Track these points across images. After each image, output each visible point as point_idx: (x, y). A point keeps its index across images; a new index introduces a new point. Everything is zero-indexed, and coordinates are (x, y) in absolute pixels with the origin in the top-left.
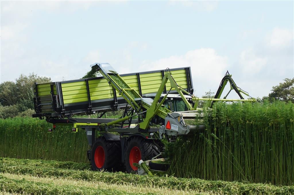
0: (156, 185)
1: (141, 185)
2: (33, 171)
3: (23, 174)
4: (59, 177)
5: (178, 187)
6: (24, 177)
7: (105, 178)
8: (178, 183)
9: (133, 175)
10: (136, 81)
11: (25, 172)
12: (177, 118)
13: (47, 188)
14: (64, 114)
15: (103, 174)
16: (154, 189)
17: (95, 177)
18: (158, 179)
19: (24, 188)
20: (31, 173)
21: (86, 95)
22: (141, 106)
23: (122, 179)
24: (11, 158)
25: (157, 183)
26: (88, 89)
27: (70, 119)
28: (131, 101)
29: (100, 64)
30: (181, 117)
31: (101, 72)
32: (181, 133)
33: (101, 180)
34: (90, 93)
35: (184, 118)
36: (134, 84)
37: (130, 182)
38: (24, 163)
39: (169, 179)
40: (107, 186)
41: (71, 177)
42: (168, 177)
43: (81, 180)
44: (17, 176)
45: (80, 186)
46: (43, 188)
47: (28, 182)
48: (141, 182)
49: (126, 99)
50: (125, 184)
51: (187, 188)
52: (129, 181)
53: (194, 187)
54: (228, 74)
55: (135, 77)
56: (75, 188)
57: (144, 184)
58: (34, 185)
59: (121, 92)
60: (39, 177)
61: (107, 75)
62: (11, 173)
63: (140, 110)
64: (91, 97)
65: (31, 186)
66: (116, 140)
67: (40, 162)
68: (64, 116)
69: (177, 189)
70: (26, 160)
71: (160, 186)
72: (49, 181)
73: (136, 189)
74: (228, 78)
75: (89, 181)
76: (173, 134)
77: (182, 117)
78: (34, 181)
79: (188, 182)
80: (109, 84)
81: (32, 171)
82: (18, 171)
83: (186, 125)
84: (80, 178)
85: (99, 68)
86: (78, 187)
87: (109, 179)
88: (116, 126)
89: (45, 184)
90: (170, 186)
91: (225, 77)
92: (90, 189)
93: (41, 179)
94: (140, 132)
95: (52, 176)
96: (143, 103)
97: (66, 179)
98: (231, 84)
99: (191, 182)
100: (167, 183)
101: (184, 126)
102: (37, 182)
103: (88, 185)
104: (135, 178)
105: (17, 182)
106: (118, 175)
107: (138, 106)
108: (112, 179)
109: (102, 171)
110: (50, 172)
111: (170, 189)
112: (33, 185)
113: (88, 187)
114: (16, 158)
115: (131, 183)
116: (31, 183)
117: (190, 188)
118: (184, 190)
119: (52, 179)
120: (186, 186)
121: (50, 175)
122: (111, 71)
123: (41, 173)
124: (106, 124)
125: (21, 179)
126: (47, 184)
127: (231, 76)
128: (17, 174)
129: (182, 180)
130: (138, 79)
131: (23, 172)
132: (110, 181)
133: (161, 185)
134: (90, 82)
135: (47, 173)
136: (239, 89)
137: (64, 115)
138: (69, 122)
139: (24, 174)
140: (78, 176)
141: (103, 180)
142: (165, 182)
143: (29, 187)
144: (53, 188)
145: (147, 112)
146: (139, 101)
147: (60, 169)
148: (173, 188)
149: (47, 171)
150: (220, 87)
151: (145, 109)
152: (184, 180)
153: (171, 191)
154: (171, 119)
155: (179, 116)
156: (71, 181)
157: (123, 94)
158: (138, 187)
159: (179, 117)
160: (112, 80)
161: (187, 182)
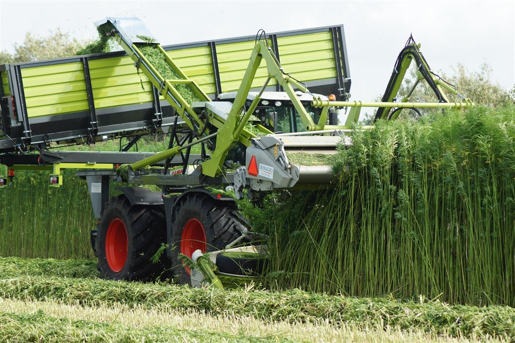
0: (393, 324)
1: (354, 325)
2: (65, 291)
3: (38, 298)
4: (135, 305)
5: (453, 328)
6: (40, 307)
7: (256, 306)
8: (453, 319)
9: (330, 298)
10: (207, 60)
11: (43, 293)
12: (272, 150)
13: (103, 336)
14: (29, 141)
15: (253, 297)
16: (387, 336)
17: (229, 303)
18: (398, 308)
19: (42, 336)
20: (61, 296)
21: (84, 96)
22: (205, 120)
23: (302, 309)
24: (6, 256)
25: (397, 319)
26: (88, 80)
27: (44, 155)
28: (185, 110)
29: (117, 20)
30: (279, 146)
31: (119, 39)
32: (279, 184)
33: (245, 311)
34: (94, 92)
35: (287, 148)
36: (204, 67)
37: (325, 318)
38: (41, 271)
39: (428, 307)
40: (263, 327)
41: (167, 306)
42: (426, 301)
43: (194, 313)
44: (22, 303)
45: (191, 328)
46: (91, 335)
47: (53, 320)
48: (352, 315)
49: (174, 105)
50: (311, 321)
51: (478, 333)
52: (322, 314)
53: (497, 329)
54: (411, 42)
55: (205, 51)
56: (177, 334)
57: (360, 321)
58: (69, 329)
59: (163, 88)
60: (83, 306)
61: (132, 47)
62: (7, 297)
63: (204, 131)
64: (96, 102)
65: (59, 331)
66: (155, 204)
67: (83, 266)
68: (28, 147)
69: (449, 336)
70: (45, 261)
71: (404, 327)
72: (107, 317)
73: (339, 335)
74: (412, 51)
75: (215, 313)
76: (264, 188)
77: (283, 148)
78: (69, 316)
79: (478, 315)
80: (135, 69)
81: (63, 289)
82: (26, 291)
83: (292, 166)
84: (191, 307)
85: (114, 30)
86: (185, 330)
87: (267, 310)
88: (153, 171)
89: (97, 325)
90: (431, 326)
91: (406, 48)
92: (219, 335)
93: (88, 310)
94: (204, 185)
95: (115, 304)
96: (211, 115)
97: (154, 311)
98: (418, 66)
99: (487, 315)
100: (422, 320)
101: (286, 169)
102: (76, 320)
103: (213, 326)
104: (336, 307)
105: (21, 319)
106: (292, 297)
107: (199, 121)
108: (276, 308)
109: (249, 288)
110: (112, 291)
111: (430, 336)
112: (64, 328)
113: (211, 331)
114: (19, 256)
115: (327, 320)
116: (60, 322)
117: (485, 333)
118: (469, 337)
119: (117, 311)
120: (474, 327)
121: (110, 299)
122: (141, 38)
123: (87, 294)
124: (131, 165)
125: (33, 312)
126: (103, 324)
127: (418, 47)
128: (23, 298)
129: (464, 311)
130: (213, 55)
131: (39, 294)
132: (271, 313)
133: (407, 323)
134: (91, 64)
135: (103, 294)
136: (435, 78)
137: (29, 144)
138: (42, 162)
139: (40, 299)
140: (186, 302)
141: (251, 312)
142: (416, 317)
143: (56, 333)
144: (120, 336)
145: (218, 136)
146: (202, 108)
147: (138, 285)
148: (439, 333)
149: (103, 290)
150: (394, 73)
151: (214, 129)
152: (468, 310)
153: (434, 339)
154: (258, 150)
155: (275, 145)
156: (167, 316)
157: (167, 93)
158: (345, 331)
159: (276, 148)
160: (143, 59)
161: (476, 317)
